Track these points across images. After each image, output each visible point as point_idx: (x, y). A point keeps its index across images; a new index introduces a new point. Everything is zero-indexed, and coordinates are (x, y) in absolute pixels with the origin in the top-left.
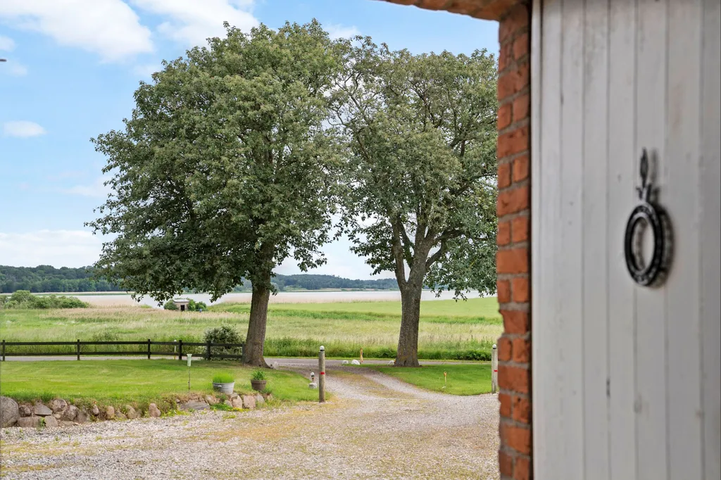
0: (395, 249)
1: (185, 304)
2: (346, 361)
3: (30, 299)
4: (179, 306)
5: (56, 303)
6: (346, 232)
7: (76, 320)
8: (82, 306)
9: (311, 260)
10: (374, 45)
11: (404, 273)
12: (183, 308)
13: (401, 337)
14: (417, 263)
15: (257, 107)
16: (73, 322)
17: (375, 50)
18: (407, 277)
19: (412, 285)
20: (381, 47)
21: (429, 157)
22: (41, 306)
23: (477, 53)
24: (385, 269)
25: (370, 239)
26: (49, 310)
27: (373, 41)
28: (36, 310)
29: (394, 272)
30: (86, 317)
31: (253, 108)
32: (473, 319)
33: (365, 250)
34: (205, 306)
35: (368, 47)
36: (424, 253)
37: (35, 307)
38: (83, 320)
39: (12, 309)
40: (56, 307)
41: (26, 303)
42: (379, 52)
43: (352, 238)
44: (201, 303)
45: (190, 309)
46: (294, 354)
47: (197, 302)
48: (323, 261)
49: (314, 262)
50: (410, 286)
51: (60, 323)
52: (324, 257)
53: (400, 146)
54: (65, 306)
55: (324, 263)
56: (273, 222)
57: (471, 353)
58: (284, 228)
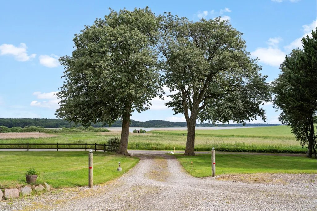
0: (184, 104)
1: (139, 131)
2: (168, 152)
3: (93, 129)
4: (137, 131)
5: (101, 130)
6: (158, 95)
7: (104, 136)
8: (108, 131)
9: (143, 108)
10: (172, 16)
11: (188, 114)
12: (138, 132)
13: (187, 142)
14: (194, 110)
15: (116, 39)
16: (103, 136)
17: (173, 17)
18: (190, 116)
19: (192, 120)
20: (175, 17)
21: (194, 60)
22: (96, 131)
23: (217, 19)
24: (180, 113)
25: (174, 100)
26: (98, 133)
27: (171, 14)
28: (94, 133)
29: (184, 114)
30: (107, 135)
31: (114, 39)
32: (230, 135)
33: (171, 104)
34: (145, 131)
35: (170, 17)
36: (196, 106)
37: (94, 132)
38: (106, 136)
39: (87, 132)
40: (100, 132)
41: (92, 130)
42: (174, 19)
43: (161, 98)
44: (144, 131)
45: (141, 132)
46: (151, 149)
47: (143, 130)
48: (148, 108)
49: (144, 109)
50: (191, 120)
51: (99, 137)
52: (149, 106)
53: (180, 55)
54: (103, 131)
55: (148, 109)
56: (123, 89)
57: (222, 148)
58: (128, 92)
